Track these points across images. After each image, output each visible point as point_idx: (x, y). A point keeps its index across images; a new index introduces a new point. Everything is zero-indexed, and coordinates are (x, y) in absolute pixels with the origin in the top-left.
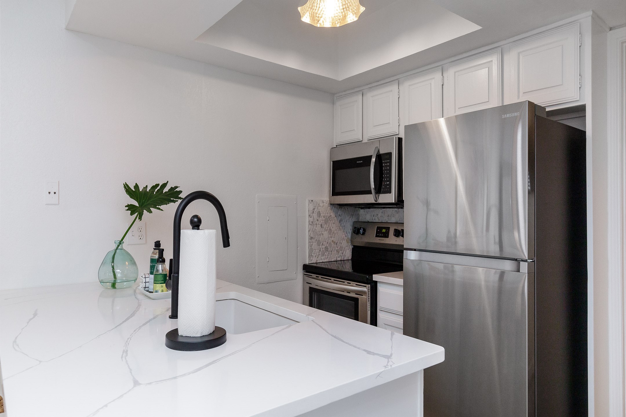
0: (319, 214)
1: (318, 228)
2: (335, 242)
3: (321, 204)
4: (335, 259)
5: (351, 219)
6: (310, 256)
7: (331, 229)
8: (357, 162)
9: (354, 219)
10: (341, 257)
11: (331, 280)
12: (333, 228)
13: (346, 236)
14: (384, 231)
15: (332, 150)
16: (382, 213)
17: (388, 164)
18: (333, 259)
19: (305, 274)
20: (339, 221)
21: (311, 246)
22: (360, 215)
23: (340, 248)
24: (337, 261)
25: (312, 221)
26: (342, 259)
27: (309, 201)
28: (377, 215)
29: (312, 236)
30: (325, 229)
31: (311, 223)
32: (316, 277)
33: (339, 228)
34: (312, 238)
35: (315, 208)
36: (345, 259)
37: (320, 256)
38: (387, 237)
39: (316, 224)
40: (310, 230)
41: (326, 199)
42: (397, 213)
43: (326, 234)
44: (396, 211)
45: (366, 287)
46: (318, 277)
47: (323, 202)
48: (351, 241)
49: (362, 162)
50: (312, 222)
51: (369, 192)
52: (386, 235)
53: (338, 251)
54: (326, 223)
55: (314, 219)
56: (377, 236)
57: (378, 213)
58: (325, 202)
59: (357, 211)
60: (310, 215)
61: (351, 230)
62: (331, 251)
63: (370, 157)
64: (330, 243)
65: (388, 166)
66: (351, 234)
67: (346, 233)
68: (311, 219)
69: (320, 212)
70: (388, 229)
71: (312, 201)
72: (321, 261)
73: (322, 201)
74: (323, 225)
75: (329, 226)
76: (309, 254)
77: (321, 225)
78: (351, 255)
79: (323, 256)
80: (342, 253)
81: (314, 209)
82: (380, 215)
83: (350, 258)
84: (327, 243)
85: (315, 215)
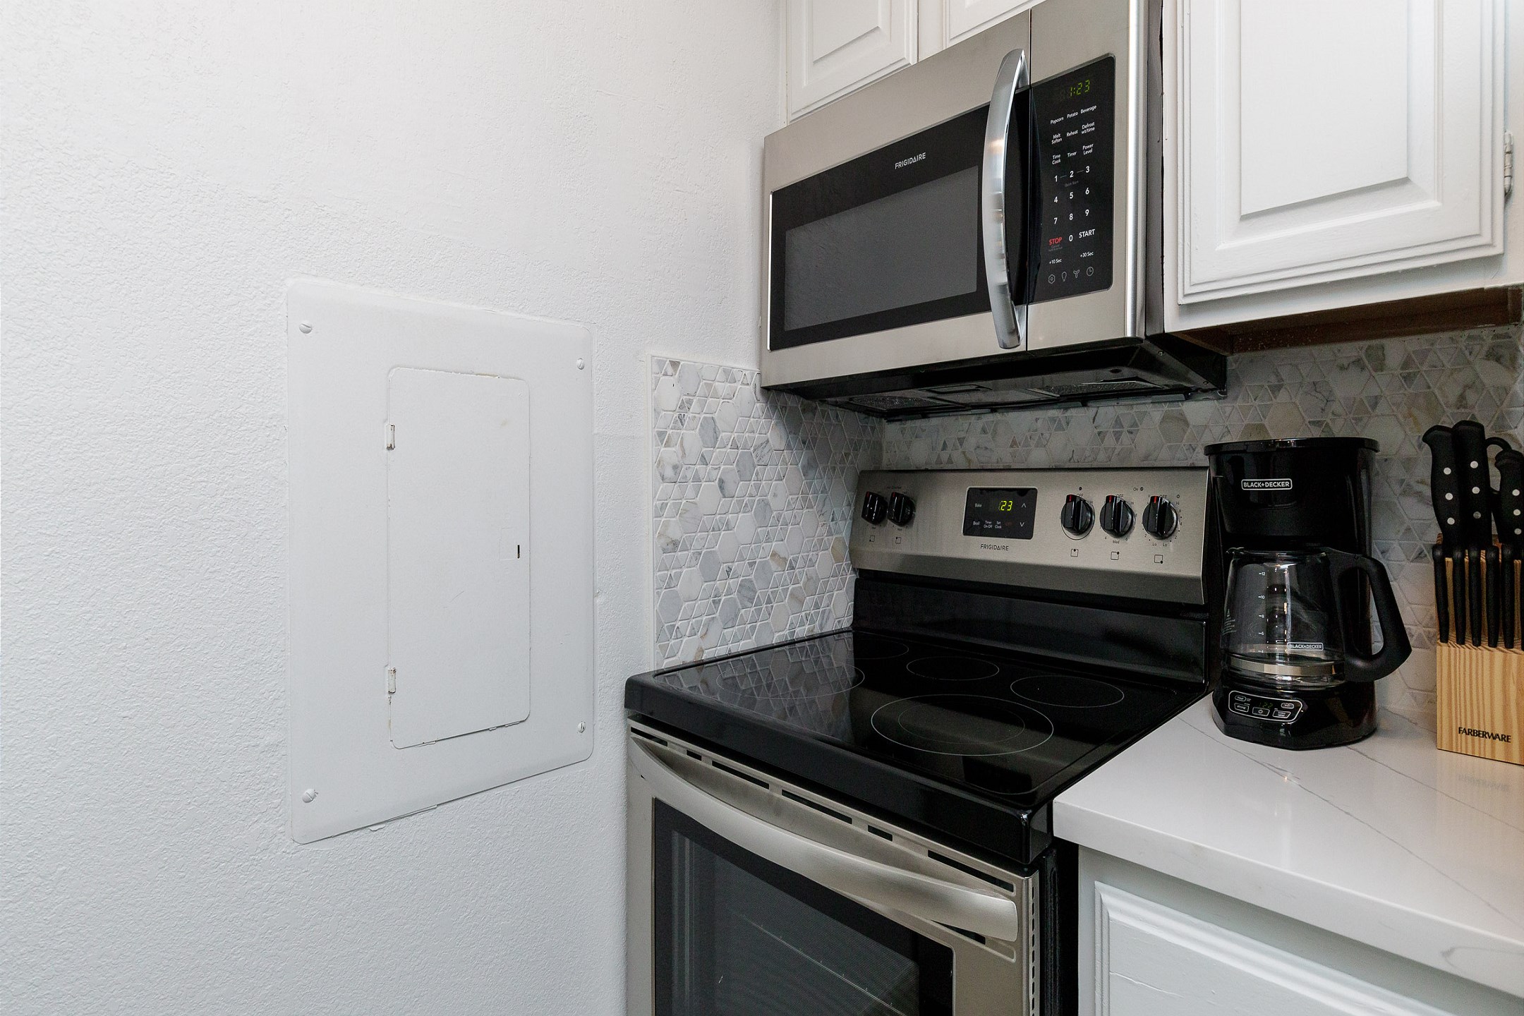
0: (711, 431)
1: (708, 496)
2: (785, 560)
3: (722, 388)
4: (786, 632)
5: (852, 463)
6: (666, 630)
7: (767, 504)
8: (899, 165)
9: (862, 461)
10: (812, 622)
11: (766, 785)
12: (775, 495)
13: (830, 533)
14: (1007, 507)
15: (771, 148)
16: (984, 431)
17: (1088, 128)
18: (777, 635)
19: (634, 730)
20: (803, 467)
21: (670, 583)
22: (884, 445)
23: (805, 584)
24: (793, 643)
25: (675, 460)
26: (817, 631)
27: (661, 363)
28: (961, 441)
29: (675, 532)
30: (740, 502)
31: (669, 473)
32: (690, 753)
33: (805, 499)
34: (675, 544)
35: (690, 402)
36: (829, 628)
37: (716, 629)
38: (1027, 533)
39: (697, 479)
40: (663, 506)
41: (743, 366)
42: (1060, 428)
43: (744, 524)
44: (1053, 420)
45: (1009, 887)
46: (699, 757)
47: (729, 375)
48: (852, 552)
49: (922, 156)
50: (675, 467)
51: (976, 302)
52: (1020, 525)
53: (797, 599)
54: (742, 476)
55: (684, 453)
56: (969, 530)
57: (962, 435)
58: (739, 377)
59: (873, 429)
60: (661, 434)
61: (849, 505)
62: (769, 602)
63: (977, 119)
64: (764, 565)
65: (1088, 138)
66: (849, 522)
67: (833, 520)
68: (671, 454)
69: (717, 421)
70: (1027, 497)
71: (675, 364)
72: (722, 651)
73: (727, 372)
74: (729, 486)
75: (758, 487)
76: (659, 621)
77: (721, 482)
78: (852, 610)
79: (730, 624)
80: (817, 606)
81: (684, 406)
82: (972, 442)
83: (847, 622)
84: (751, 564)
85: (691, 437)
